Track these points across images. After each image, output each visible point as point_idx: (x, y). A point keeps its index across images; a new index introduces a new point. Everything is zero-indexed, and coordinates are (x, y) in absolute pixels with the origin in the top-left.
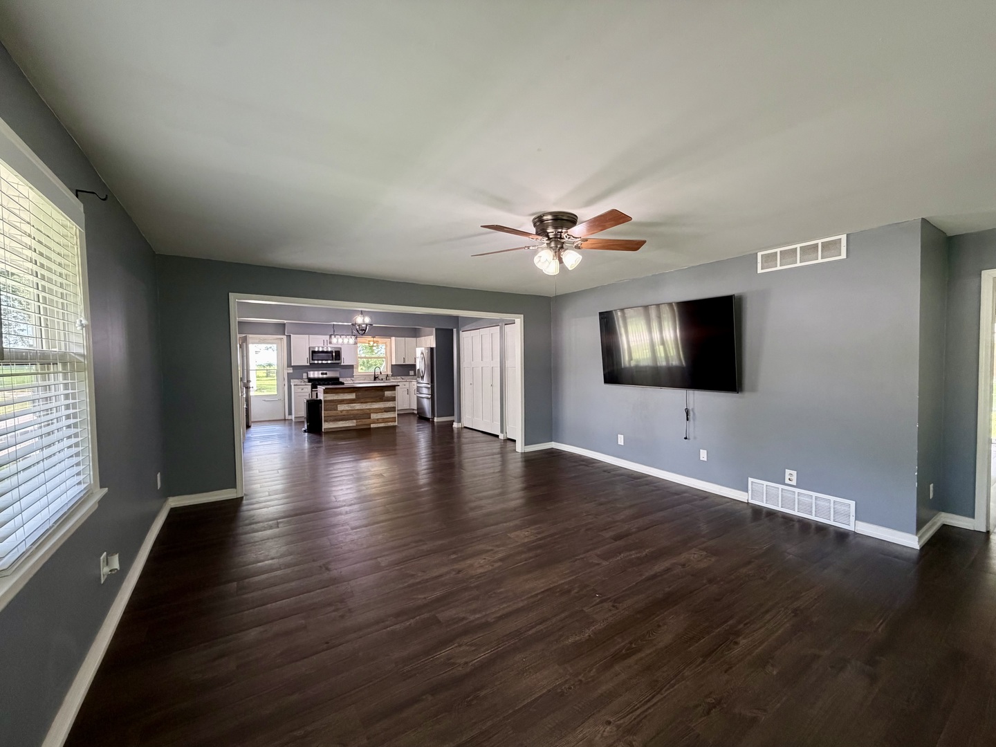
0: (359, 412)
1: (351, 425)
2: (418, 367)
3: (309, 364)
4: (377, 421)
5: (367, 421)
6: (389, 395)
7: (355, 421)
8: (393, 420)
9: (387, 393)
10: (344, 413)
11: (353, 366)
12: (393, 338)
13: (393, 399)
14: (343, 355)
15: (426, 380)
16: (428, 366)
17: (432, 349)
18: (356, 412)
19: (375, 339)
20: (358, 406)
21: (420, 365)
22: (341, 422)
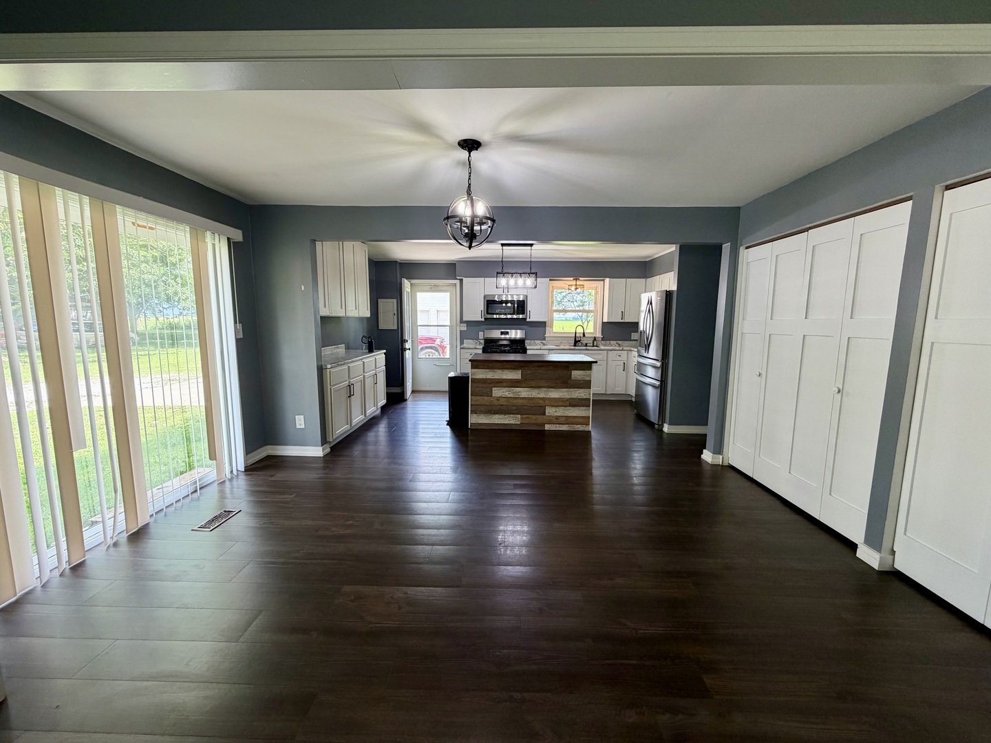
0: (525, 402)
1: (512, 422)
2: (641, 328)
3: (483, 319)
4: (557, 420)
5: (540, 419)
6: (579, 378)
7: (519, 416)
8: (585, 421)
9: (577, 374)
10: (502, 402)
11: (545, 322)
12: (607, 280)
13: (587, 384)
14: (530, 307)
15: (653, 351)
16: (659, 325)
17: (668, 295)
18: (521, 401)
19: (578, 283)
20: (524, 393)
21: (647, 324)
22: (497, 416)
